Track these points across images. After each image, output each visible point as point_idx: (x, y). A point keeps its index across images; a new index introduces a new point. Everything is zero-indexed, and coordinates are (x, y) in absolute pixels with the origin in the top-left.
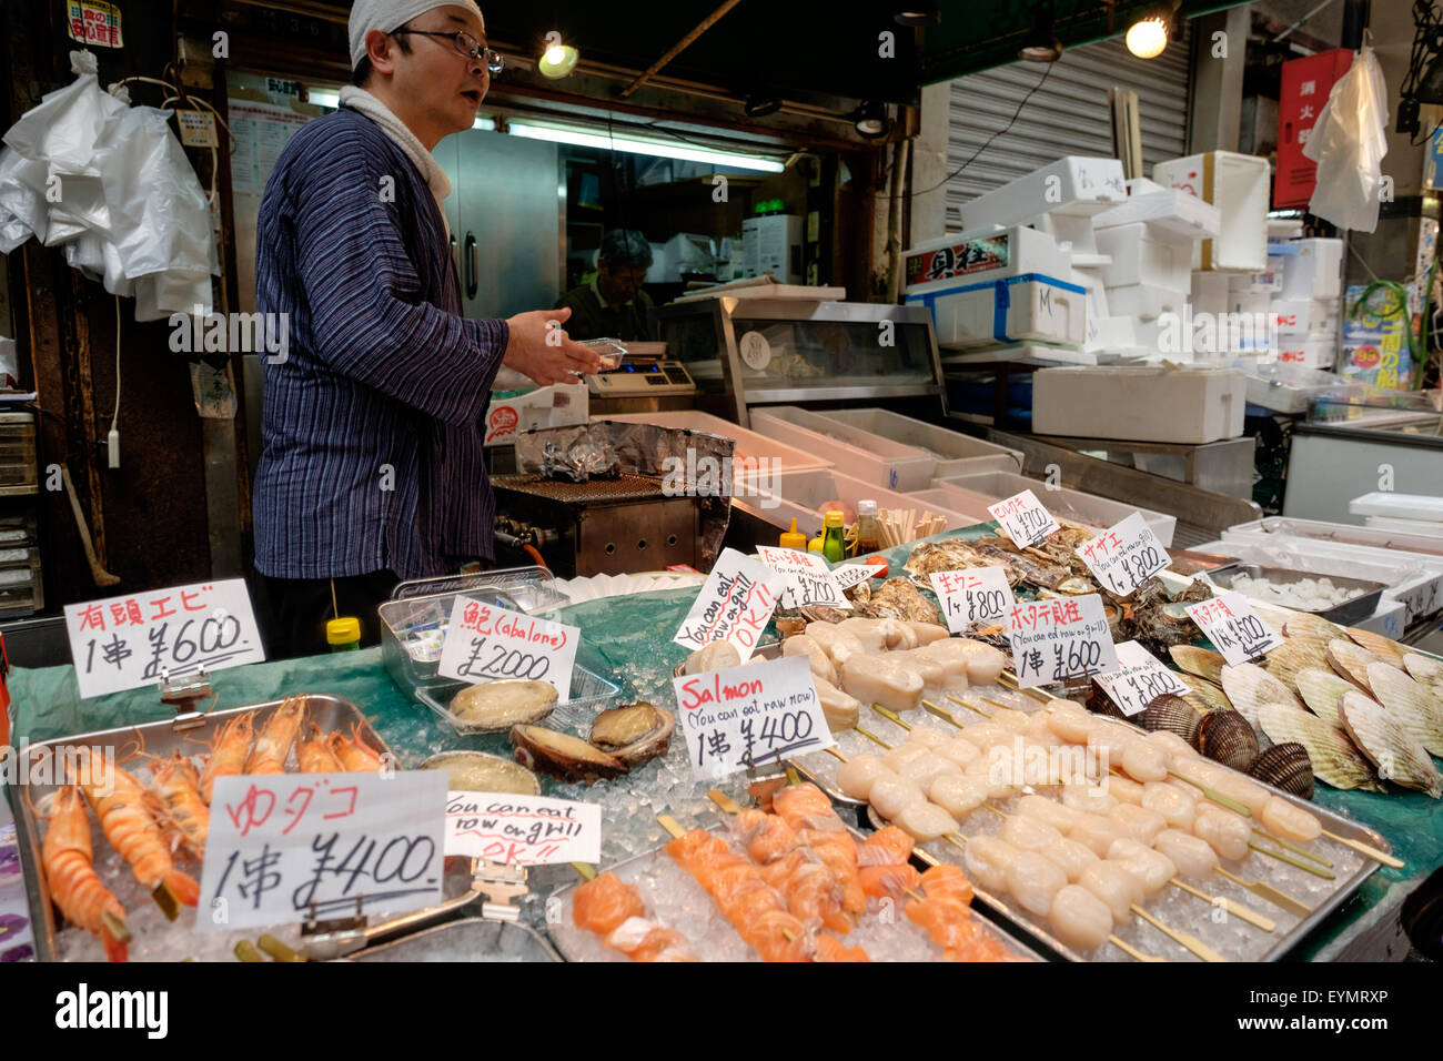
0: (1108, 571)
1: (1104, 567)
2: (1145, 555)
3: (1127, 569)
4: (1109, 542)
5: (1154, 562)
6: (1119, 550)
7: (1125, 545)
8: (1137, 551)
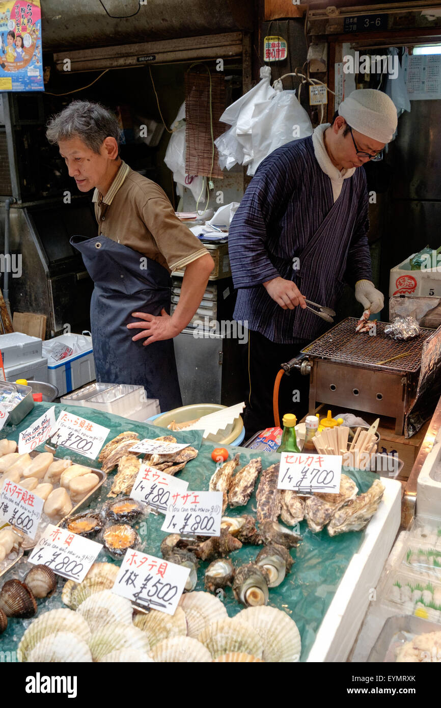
0: (175, 513)
1: (175, 510)
2: (206, 520)
3: (187, 519)
4: (191, 499)
5: (208, 528)
6: (193, 506)
7: (199, 506)
8: (203, 515)
